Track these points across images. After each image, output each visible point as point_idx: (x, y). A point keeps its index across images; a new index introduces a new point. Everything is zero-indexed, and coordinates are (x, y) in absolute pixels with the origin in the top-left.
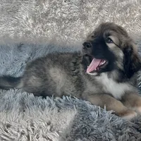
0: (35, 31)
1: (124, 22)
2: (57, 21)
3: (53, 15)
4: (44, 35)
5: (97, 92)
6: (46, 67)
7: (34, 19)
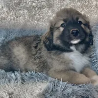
0: (9, 18)
1: (83, 9)
2: (28, 9)
3: (25, 4)
4: (17, 20)
5: (63, 69)
6: (11, 48)
7: (8, 7)
